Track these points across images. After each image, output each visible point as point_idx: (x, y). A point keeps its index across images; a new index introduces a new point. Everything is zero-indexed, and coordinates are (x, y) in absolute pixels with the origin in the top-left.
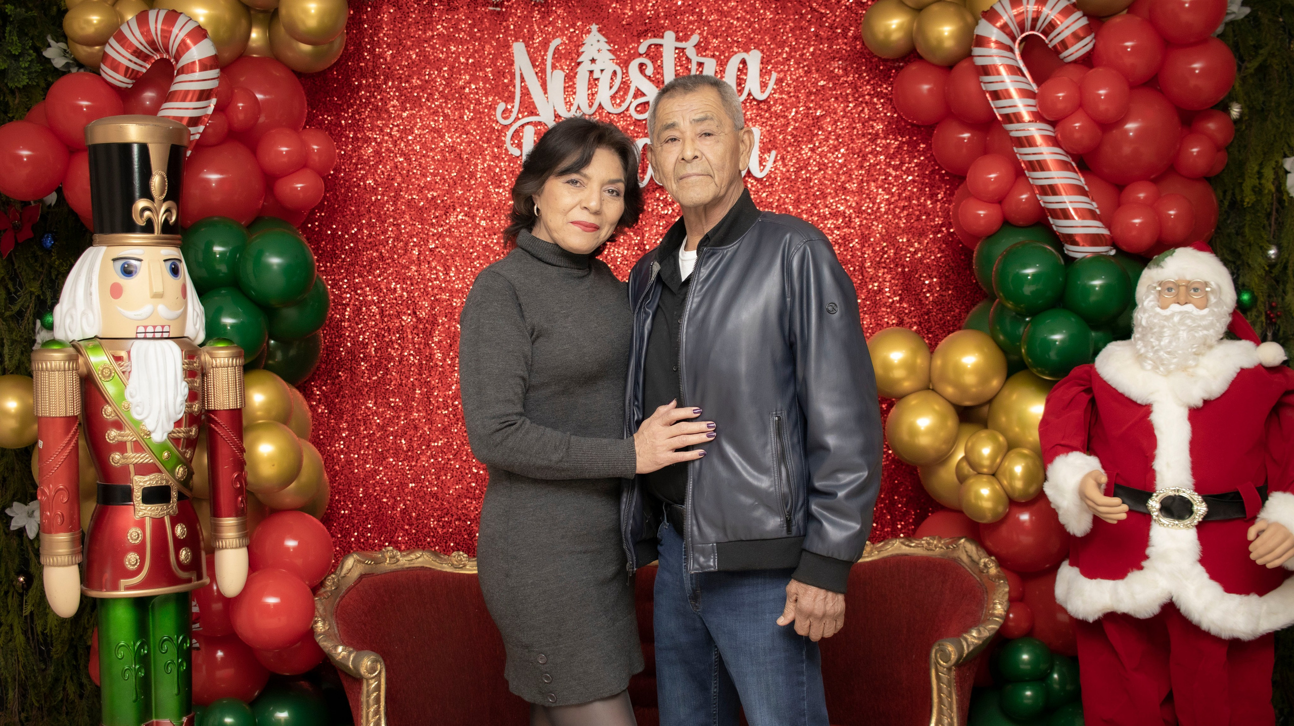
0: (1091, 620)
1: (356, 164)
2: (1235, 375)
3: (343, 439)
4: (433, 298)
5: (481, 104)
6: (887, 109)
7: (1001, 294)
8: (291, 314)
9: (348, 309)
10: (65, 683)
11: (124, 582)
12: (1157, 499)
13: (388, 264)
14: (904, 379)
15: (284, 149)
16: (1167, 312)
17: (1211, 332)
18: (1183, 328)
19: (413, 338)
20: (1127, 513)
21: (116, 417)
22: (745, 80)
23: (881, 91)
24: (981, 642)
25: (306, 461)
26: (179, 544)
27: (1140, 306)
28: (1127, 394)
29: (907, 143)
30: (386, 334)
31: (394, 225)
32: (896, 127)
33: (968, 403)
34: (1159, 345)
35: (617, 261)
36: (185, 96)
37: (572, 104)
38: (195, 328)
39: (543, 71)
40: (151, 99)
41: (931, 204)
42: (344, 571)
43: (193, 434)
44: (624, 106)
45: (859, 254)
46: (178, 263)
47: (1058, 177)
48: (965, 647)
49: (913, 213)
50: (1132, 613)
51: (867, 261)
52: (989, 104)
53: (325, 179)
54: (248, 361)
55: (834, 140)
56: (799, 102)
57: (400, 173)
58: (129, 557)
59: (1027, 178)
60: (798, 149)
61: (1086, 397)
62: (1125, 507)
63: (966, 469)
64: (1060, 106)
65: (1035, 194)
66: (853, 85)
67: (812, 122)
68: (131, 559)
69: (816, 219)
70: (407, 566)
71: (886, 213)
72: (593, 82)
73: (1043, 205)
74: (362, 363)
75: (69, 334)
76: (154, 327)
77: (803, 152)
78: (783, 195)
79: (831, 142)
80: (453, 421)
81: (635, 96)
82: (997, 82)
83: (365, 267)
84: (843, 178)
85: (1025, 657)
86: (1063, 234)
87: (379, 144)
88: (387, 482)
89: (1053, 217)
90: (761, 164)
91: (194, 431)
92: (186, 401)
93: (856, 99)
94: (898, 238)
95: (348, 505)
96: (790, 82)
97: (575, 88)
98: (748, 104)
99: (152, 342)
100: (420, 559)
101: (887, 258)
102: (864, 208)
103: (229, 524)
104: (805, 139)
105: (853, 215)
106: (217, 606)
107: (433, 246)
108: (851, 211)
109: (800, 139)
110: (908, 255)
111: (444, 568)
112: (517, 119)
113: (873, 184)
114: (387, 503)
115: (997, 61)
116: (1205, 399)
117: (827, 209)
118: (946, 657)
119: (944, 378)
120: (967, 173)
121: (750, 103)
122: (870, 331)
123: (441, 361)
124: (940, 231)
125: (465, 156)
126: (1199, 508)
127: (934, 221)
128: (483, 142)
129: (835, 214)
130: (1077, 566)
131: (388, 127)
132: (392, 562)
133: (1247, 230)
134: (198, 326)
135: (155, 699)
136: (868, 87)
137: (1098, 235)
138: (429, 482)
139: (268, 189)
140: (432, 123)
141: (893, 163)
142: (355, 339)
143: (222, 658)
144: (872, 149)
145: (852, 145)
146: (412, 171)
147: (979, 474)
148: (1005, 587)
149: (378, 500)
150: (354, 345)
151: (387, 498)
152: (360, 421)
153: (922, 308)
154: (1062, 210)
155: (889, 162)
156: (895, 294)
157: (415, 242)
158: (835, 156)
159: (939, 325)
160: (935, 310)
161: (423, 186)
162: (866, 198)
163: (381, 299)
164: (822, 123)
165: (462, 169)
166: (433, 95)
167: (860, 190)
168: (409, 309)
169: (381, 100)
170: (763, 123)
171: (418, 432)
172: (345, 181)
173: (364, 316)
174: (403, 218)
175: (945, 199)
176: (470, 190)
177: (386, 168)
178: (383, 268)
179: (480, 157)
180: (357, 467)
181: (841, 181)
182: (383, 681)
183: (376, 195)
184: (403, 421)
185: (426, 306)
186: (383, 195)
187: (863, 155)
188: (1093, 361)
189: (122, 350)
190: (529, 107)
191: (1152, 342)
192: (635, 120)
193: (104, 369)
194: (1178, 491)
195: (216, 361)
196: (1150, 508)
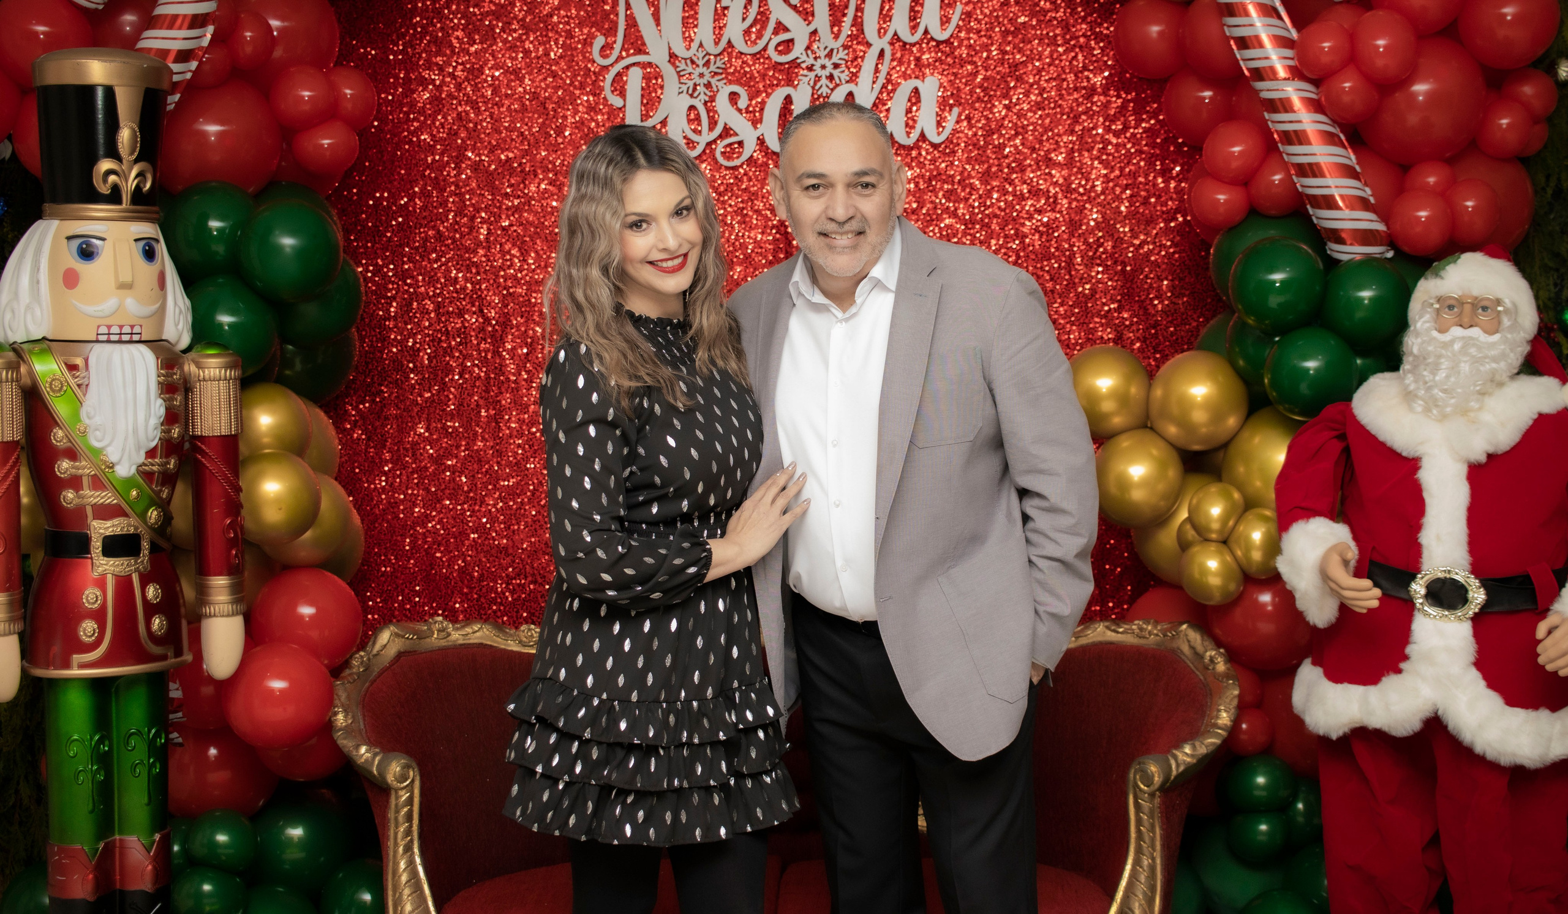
0: (1334, 737)
1: (408, 113)
2: (1530, 423)
3: (385, 473)
4: (505, 292)
5: (572, 37)
6: (1107, 55)
7: (1240, 307)
8: (311, 312)
9: (394, 304)
10: (18, 783)
11: (77, 658)
12: (1422, 582)
13: (448, 246)
14: (1113, 413)
15: (307, 93)
16: (1443, 337)
17: (1502, 364)
18: (1465, 359)
19: (478, 344)
20: (1379, 599)
21: (69, 444)
22: (921, 14)
23: (1101, 32)
24: (1195, 761)
25: (325, 504)
26: (151, 610)
27: (1412, 328)
28: (1389, 444)
29: (1133, 102)
30: (443, 338)
31: (456, 195)
32: (1119, 80)
33: (1197, 447)
34: (1433, 380)
35: (747, 248)
36: (171, 22)
37: (692, 40)
38: (177, 329)
40: (131, 24)
41: (1163, 182)
42: (377, 647)
43: (172, 467)
44: (761, 44)
45: (1066, 246)
46: (154, 243)
47: (1321, 153)
48: (1174, 766)
49: (1138, 194)
50: (1386, 729)
51: (1077, 256)
52: (1234, 55)
53: (365, 132)
54: (250, 372)
55: (1037, 95)
56: (992, 44)
57: (465, 126)
58: (84, 625)
59: (1280, 153)
60: (989, 106)
61: (1338, 446)
62: (1377, 592)
63: (1191, 533)
64: (1325, 60)
65: (1291, 175)
66: (1064, 23)
67: (1008, 71)
68: (87, 629)
69: (1011, 198)
70: (461, 642)
71: (1103, 193)
72: (721, 12)
73: (1300, 189)
74: (412, 376)
75: (9, 333)
76: (121, 327)
77: (996, 110)
78: (967, 167)
79: (1033, 98)
80: (529, 454)
81: (776, 32)
82: (1244, 26)
83: (417, 248)
84: (1047, 146)
85: (1261, 780)
86: (1325, 228)
87: (439, 88)
88: (442, 532)
89: (1313, 207)
90: (939, 124)
91: (172, 463)
92: (162, 424)
93: (1067, 42)
94: (1118, 226)
95: (390, 560)
96: (980, 17)
97: (697, 19)
98: (924, 45)
99: (117, 346)
100: (479, 633)
101: (1103, 253)
102: (1073, 186)
103: (220, 583)
104: (998, 93)
105: (1060, 196)
106: (208, 690)
107: (507, 223)
108: (1057, 189)
109: (992, 93)
110: (1131, 249)
111: (509, 645)
112: (620, 58)
113: (1086, 154)
114: (440, 558)
116: (1490, 452)
117: (1025, 186)
118: (1148, 780)
119: (1166, 414)
120: (1204, 142)
121: (928, 44)
122: (1078, 348)
123: (514, 374)
124: (1175, 219)
125: (550, 107)
126: (1476, 595)
127: (1166, 205)
128: (575, 88)
129: (1035, 193)
130: (1321, 666)
131: (450, 65)
132: (440, 637)
134: (180, 326)
135: (119, 808)
136: (1084, 26)
137: (1371, 231)
138: (496, 532)
139: (284, 146)
140: (508, 61)
141: (1114, 127)
142: (402, 343)
143: (215, 757)
144: (1087, 108)
145: (1060, 102)
146: (481, 125)
147: (1207, 540)
148: (1234, 689)
149: (429, 553)
150: (402, 351)
151: (441, 552)
152: (406, 450)
153: (1147, 319)
154: (1325, 197)
155: (1109, 126)
156: (1113, 301)
157: (483, 218)
158: (1037, 116)
159: (1169, 341)
160: (1165, 323)
161: (495, 143)
162: (1077, 172)
163: (438, 291)
164: (1021, 72)
165: (547, 122)
166: (510, 24)
167: (1070, 162)
168: (473, 306)
169: (442, 29)
170: (944, 70)
171: (482, 466)
172: (394, 135)
173: (415, 313)
174: (467, 185)
175: (1181, 176)
176: (556, 151)
177: (446, 119)
178: (441, 250)
179: (570, 107)
180: (403, 510)
181: (1045, 149)
182: (417, 792)
183: (433, 154)
184: (464, 451)
185: (497, 301)
186: (442, 154)
187: (1075, 116)
188: (1349, 399)
189: (79, 356)
190: (635, 43)
191: (1424, 376)
192: (776, 62)
193: (53, 380)
194: (1449, 572)
195: (204, 372)
196: (1413, 593)
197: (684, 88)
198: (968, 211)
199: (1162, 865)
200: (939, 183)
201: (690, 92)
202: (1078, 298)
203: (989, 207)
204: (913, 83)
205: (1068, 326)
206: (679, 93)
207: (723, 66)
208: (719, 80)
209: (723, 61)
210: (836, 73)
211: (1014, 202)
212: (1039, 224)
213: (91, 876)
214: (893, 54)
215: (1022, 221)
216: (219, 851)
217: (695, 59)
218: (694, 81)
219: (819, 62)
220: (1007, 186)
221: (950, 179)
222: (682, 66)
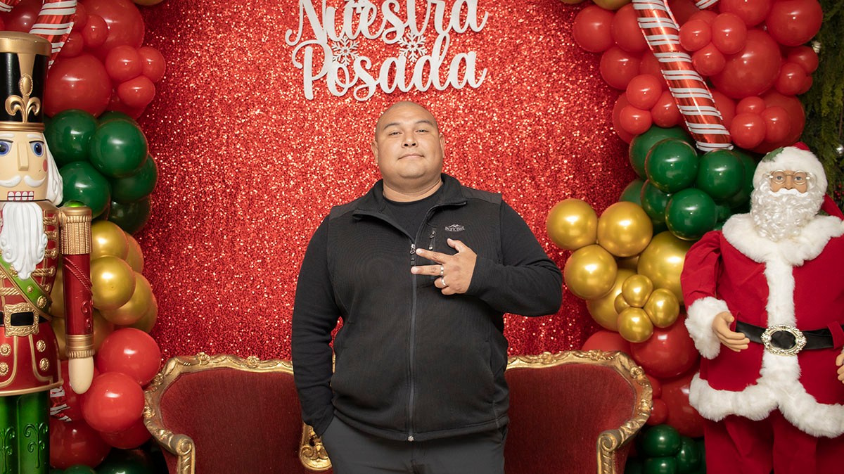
0: (717, 420)
1: (183, 72)
2: (827, 242)
3: (171, 271)
4: (237, 171)
5: (274, 30)
6: (567, 40)
7: (651, 177)
8: (129, 183)
9: (175, 177)
12: (769, 333)
13: (205, 145)
14: (578, 237)
15: (126, 61)
16: (777, 194)
17: (810, 210)
18: (789, 206)
19: (222, 199)
20: (748, 344)
22: (466, 17)
23: (563, 27)
24: (634, 433)
25: (137, 290)
26: (39, 356)
27: (757, 190)
28: (747, 254)
29: (581, 65)
30: (203, 196)
31: (210, 117)
32: (573, 54)
33: (623, 255)
34: (772, 219)
36: (49, 19)
37: (340, 32)
39: (320, 7)
40: (27, 20)
41: (597, 109)
42: (168, 371)
43: (51, 272)
44: (378, 34)
45: (545, 144)
46: (41, 144)
47: (692, 92)
48: (623, 435)
49: (584, 116)
50: (748, 416)
51: (551, 149)
52: (644, 38)
53: (159, 82)
55: (529, 62)
56: (504, 34)
57: (214, 79)
58: (0, 366)
59: (670, 92)
60: (503, 68)
61: (715, 256)
62: (747, 340)
63: (623, 303)
64: (696, 41)
65: (676, 105)
66: (543, 22)
67: (513, 48)
68: (2, 368)
69: (515, 118)
70: (215, 366)
71: (564, 115)
72: (356, 16)
73: (681, 112)
74: (185, 217)
76: (22, 193)
77: (507, 70)
78: (491, 101)
79: (527, 63)
80: (250, 260)
81: (386, 27)
82: (650, 22)
83: (188, 147)
84: (535, 89)
85: (662, 438)
86: (695, 134)
87: (200, 58)
88: (202, 303)
89: (688, 122)
90: (476, 78)
91: (52, 270)
92: (46, 249)
93: (545, 33)
94: (573, 133)
95: (173, 319)
96: (498, 19)
97: (343, 20)
99: (20, 203)
100: (225, 361)
101: (565, 148)
102: (549, 111)
103: (80, 338)
104: (508, 61)
105: (541, 117)
106: (72, 400)
107: (238, 132)
108: (540, 113)
109: (504, 61)
110: (580, 146)
111: (242, 368)
112: (300, 41)
113: (556, 94)
114: (202, 318)
115: (651, 7)
116: (806, 259)
117: (523, 111)
118: (609, 445)
119: (608, 236)
120: (626, 87)
123: (242, 216)
124: (603, 129)
125: (262, 68)
126: (800, 341)
127: (599, 121)
128: (276, 58)
129: (528, 115)
130: (707, 379)
131: (206, 45)
132: (203, 364)
133: (822, 133)
134: (56, 192)
135: (21, 470)
136: (554, 24)
137: (721, 135)
138: (233, 303)
139: (113, 90)
140: (238, 43)
141: (570, 79)
142: (180, 199)
143: (76, 434)
144: (556, 69)
145: (541, 66)
146: (223, 78)
147: (632, 307)
148: (649, 390)
149: (196, 316)
150: (180, 203)
151: (202, 315)
152: (183, 258)
153: (589, 183)
154: (695, 116)
155: (568, 79)
156: (570, 173)
157: (225, 130)
158: (529, 73)
159: (601, 196)
160: (598, 185)
161: (231, 89)
162: (551, 104)
163: (200, 170)
164: (520, 49)
165: (260, 77)
166: (239, 22)
167: (547, 99)
168: (219, 178)
169: (202, 25)
170: (478, 48)
171: (225, 267)
172: (175, 84)
173: (187, 183)
174: (216, 112)
175: (607, 106)
176: (265, 93)
177: (204, 75)
178: (201, 148)
179: (273, 69)
180: (181, 291)
181: (534, 91)
182: (193, 457)
183: (197, 94)
184: (214, 259)
185: (232, 176)
186: (202, 95)
187: (549, 73)
188: (721, 228)
190: (309, 33)
191: (766, 216)
192: (386, 44)
194: (785, 327)
195: (70, 218)
196: (763, 339)
197: (336, 58)
198: (492, 125)
200: (475, 110)
201: (339, 60)
202: (551, 173)
203: (503, 123)
204: (463, 55)
206: (333, 61)
207: (357, 46)
208: (355, 54)
209: (357, 43)
210: (419, 49)
211: (517, 120)
212: (530, 132)
214: (451, 40)
215: (521, 130)
217: (341, 42)
218: (341, 54)
219: (410, 44)
220: (513, 112)
221: (481, 108)
222: (335, 46)
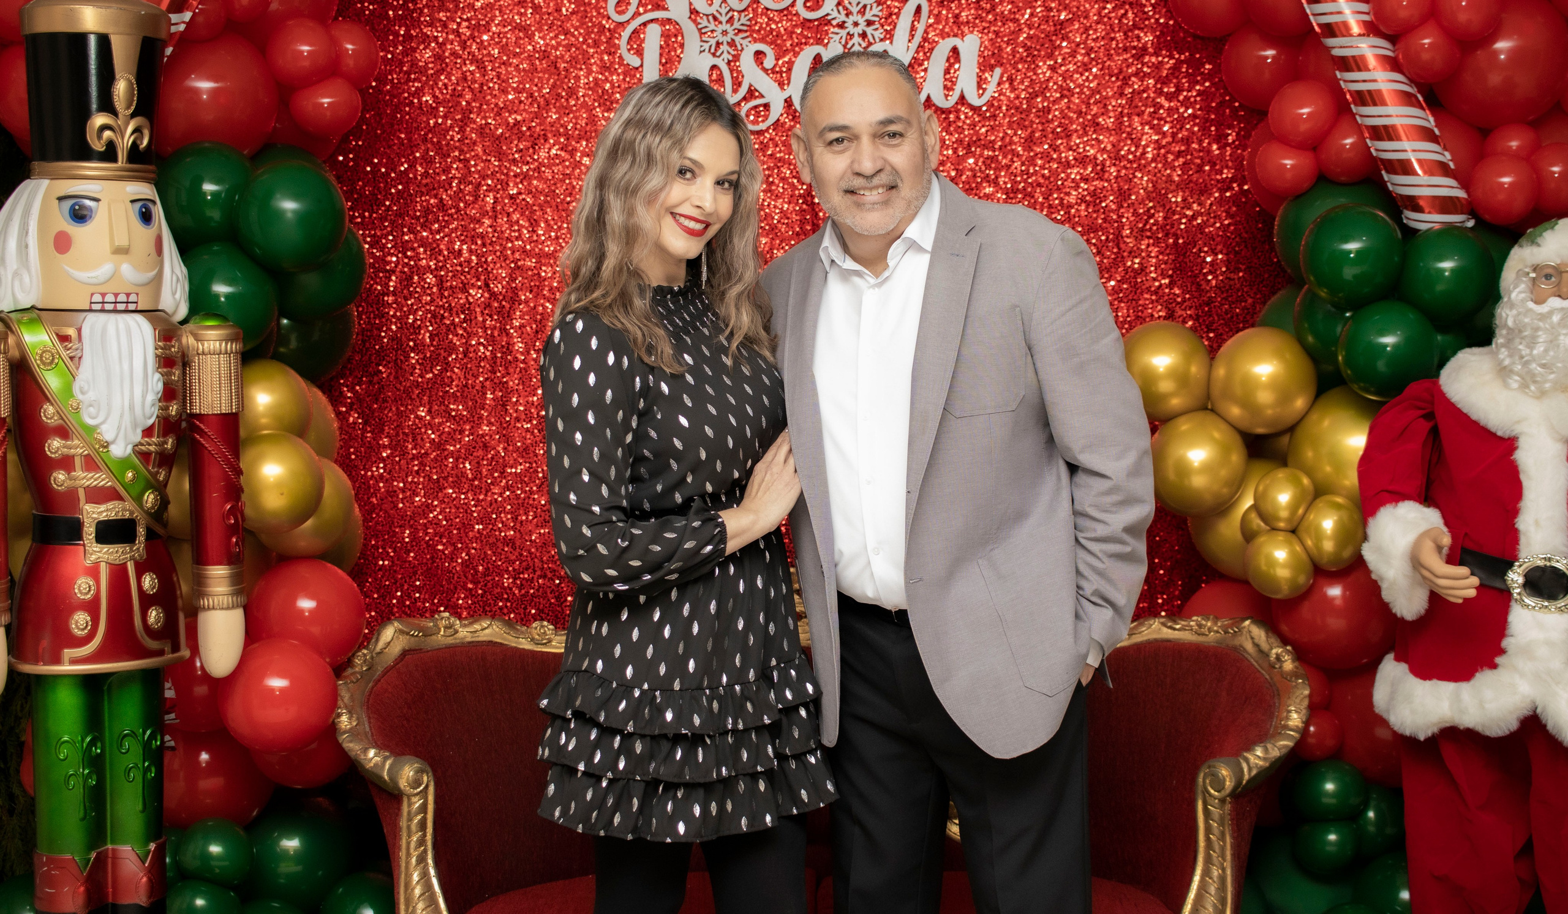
0: (1422, 737)
1: (408, 73)
3: (383, 460)
4: (513, 265)
6: (1159, 13)
7: (1312, 278)
8: (311, 282)
9: (394, 278)
11: (68, 653)
12: (1520, 570)
13: (451, 215)
14: (1172, 394)
15: (306, 48)
16: (1543, 309)
19: (484, 321)
20: (1477, 588)
21: (61, 422)
24: (1267, 765)
25: (328, 490)
26: (147, 601)
27: (1505, 299)
28: (1482, 423)
29: (1187, 62)
30: (446, 314)
31: (460, 160)
32: (1172, 40)
33: (1260, 430)
34: (1531, 354)
35: (773, 218)
38: (174, 298)
41: (1218, 149)
42: (381, 644)
43: (169, 447)
45: (1115, 217)
46: (150, 205)
47: (1397, 115)
48: (1246, 770)
49: (1191, 161)
50: (1479, 729)
51: (1126, 228)
52: (1304, 9)
53: (363, 92)
54: (248, 347)
55: (1083, 55)
57: (469, 87)
58: (76, 617)
59: (1353, 115)
60: (1033, 66)
61: (1425, 426)
62: (1475, 581)
63: (1256, 522)
64: (1403, 15)
65: (1364, 139)
67: (1052, 29)
68: (80, 621)
69: (1055, 166)
70: (469, 639)
71: (1154, 160)
73: (1374, 153)
74: (412, 355)
76: (116, 295)
77: (1040, 71)
78: (1009, 132)
79: (1080, 58)
83: (418, 218)
84: (1095, 109)
85: (1330, 786)
86: (1400, 195)
87: (441, 45)
88: (444, 523)
89: (1388, 172)
90: (979, 87)
91: (170, 443)
92: (160, 401)
94: (1170, 196)
95: (388, 553)
98: (963, 1)
99: (113, 316)
100: (488, 630)
101: (1154, 224)
102: (1123, 153)
103: (219, 574)
104: (1043, 53)
105: (1108, 163)
106: (202, 689)
107: (515, 191)
108: (1105, 156)
109: (1036, 53)
110: (1184, 221)
111: (521, 643)
112: (637, 14)
113: (1136, 119)
114: (443, 551)
117: (1071, 153)
118: (1219, 785)
119: (1228, 394)
120: (1269, 105)
122: (1126, 326)
123: (522, 353)
124: (1231, 189)
125: (563, 65)
127: (1222, 173)
128: (589, 46)
129: (1082, 161)
130: (1406, 662)
131: (454, 21)
132: (447, 634)
134: (178, 296)
135: (112, 816)
137: (1450, 198)
138: (502, 522)
139: (281, 105)
140: (516, 17)
141: (1166, 90)
142: (402, 320)
143: (207, 763)
144: (1137, 69)
145: (1108, 63)
146: (487, 85)
147: (1274, 529)
148: (1304, 689)
149: (431, 547)
150: (401, 328)
151: (444, 545)
152: (407, 435)
153: (1200, 295)
154: (1400, 161)
155: (1161, 89)
156: (1163, 275)
157: (489, 185)
158: (1084, 78)
159: (1223, 319)
160: (1219, 299)
161: (502, 105)
162: (1126, 138)
163: (441, 264)
164: (1068, 30)
165: (558, 83)
167: (1119, 127)
168: (479, 280)
170: (984, 28)
171: (488, 452)
172: (393, 96)
173: (415, 288)
174: (472, 150)
175: (1237, 143)
176: (568, 114)
177: (450, 80)
178: (444, 220)
179: (583, 67)
180: (402, 499)
181: (1092, 113)
182: (431, 798)
183: (436, 117)
184: (468, 436)
185: (504, 275)
186: (445, 117)
187: (1124, 78)
188: (1437, 375)
189: (70, 326)
191: (1520, 350)
192: (804, 19)
193: (44, 352)
194: (1550, 560)
195: (203, 345)
196: (1510, 582)
197: (706, 46)
198: (1010, 179)
199: (1232, 876)
200: (978, 150)
201: (713, 50)
202: (1126, 273)
203: (1032, 174)
204: (951, 42)
205: (1116, 303)
206: (701, 52)
207: (748, 23)
208: (743, 38)
209: (748, 18)
210: (869, 30)
211: (1059, 170)
212: (1086, 193)
213: (82, 889)
214: (931, 12)
215: (1068, 190)
216: (213, 863)
217: (718, 15)
218: (716, 39)
219: (852, 19)
220: (1052, 153)
221: (990, 145)
222: (704, 23)
